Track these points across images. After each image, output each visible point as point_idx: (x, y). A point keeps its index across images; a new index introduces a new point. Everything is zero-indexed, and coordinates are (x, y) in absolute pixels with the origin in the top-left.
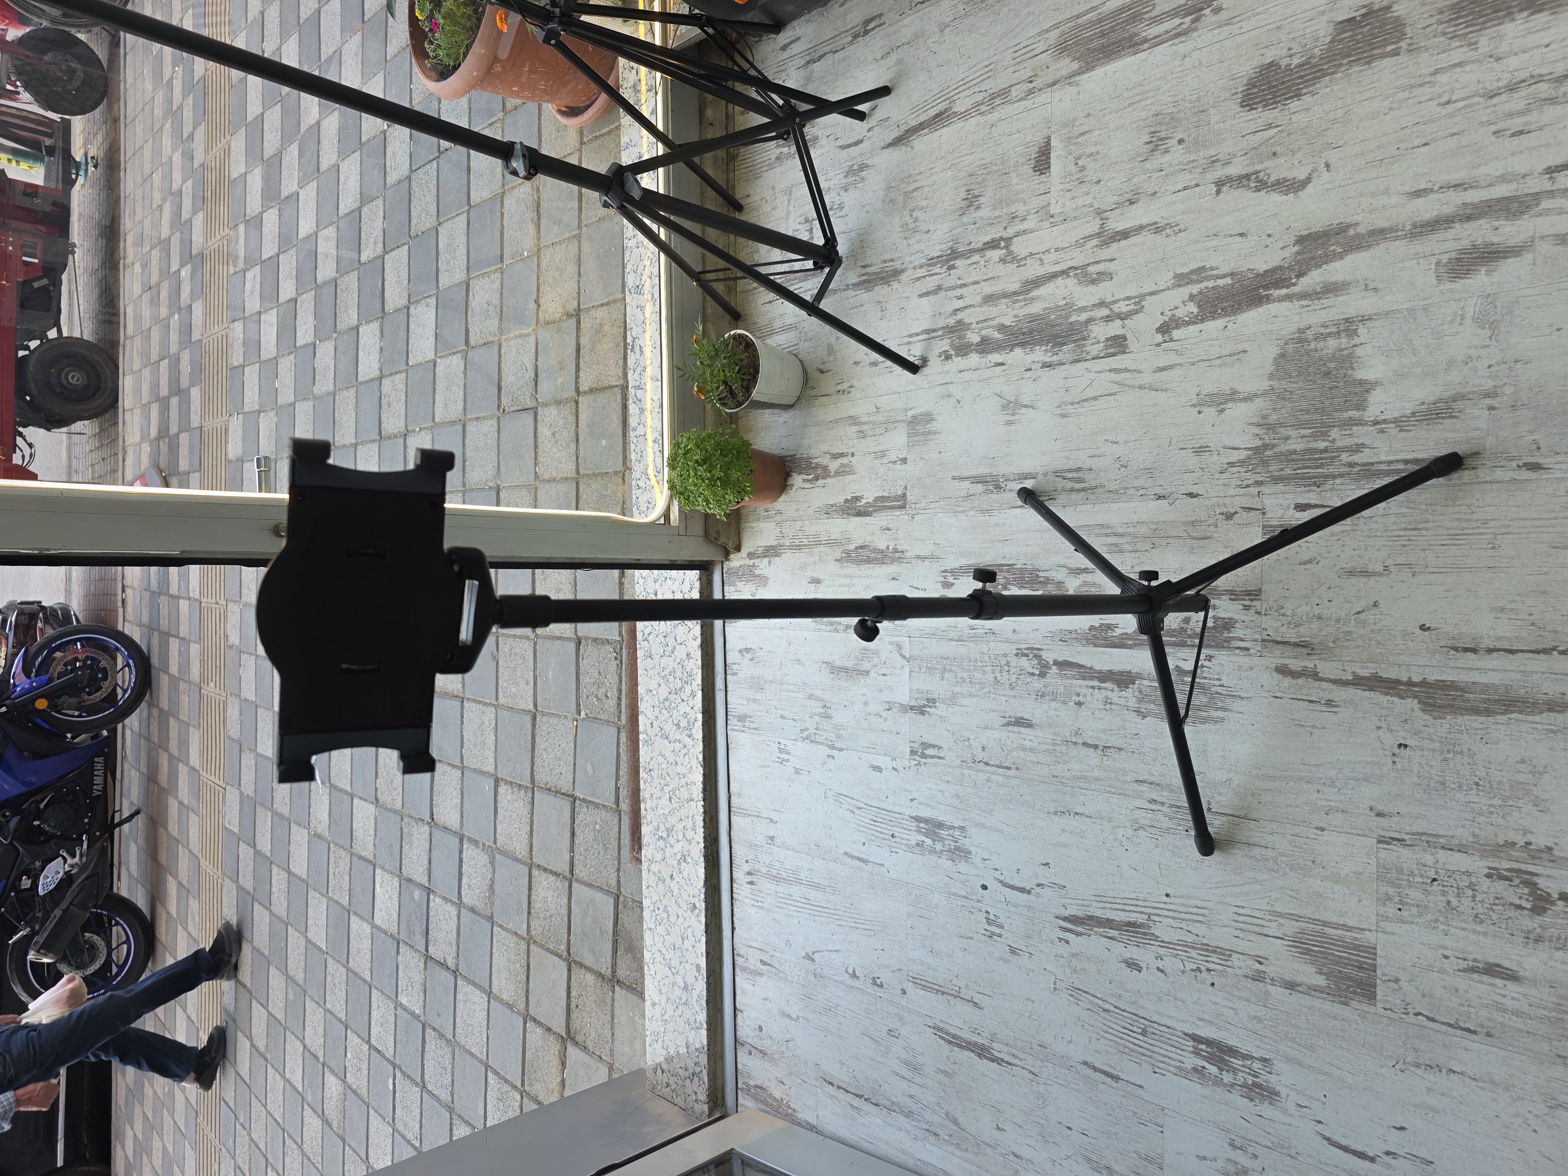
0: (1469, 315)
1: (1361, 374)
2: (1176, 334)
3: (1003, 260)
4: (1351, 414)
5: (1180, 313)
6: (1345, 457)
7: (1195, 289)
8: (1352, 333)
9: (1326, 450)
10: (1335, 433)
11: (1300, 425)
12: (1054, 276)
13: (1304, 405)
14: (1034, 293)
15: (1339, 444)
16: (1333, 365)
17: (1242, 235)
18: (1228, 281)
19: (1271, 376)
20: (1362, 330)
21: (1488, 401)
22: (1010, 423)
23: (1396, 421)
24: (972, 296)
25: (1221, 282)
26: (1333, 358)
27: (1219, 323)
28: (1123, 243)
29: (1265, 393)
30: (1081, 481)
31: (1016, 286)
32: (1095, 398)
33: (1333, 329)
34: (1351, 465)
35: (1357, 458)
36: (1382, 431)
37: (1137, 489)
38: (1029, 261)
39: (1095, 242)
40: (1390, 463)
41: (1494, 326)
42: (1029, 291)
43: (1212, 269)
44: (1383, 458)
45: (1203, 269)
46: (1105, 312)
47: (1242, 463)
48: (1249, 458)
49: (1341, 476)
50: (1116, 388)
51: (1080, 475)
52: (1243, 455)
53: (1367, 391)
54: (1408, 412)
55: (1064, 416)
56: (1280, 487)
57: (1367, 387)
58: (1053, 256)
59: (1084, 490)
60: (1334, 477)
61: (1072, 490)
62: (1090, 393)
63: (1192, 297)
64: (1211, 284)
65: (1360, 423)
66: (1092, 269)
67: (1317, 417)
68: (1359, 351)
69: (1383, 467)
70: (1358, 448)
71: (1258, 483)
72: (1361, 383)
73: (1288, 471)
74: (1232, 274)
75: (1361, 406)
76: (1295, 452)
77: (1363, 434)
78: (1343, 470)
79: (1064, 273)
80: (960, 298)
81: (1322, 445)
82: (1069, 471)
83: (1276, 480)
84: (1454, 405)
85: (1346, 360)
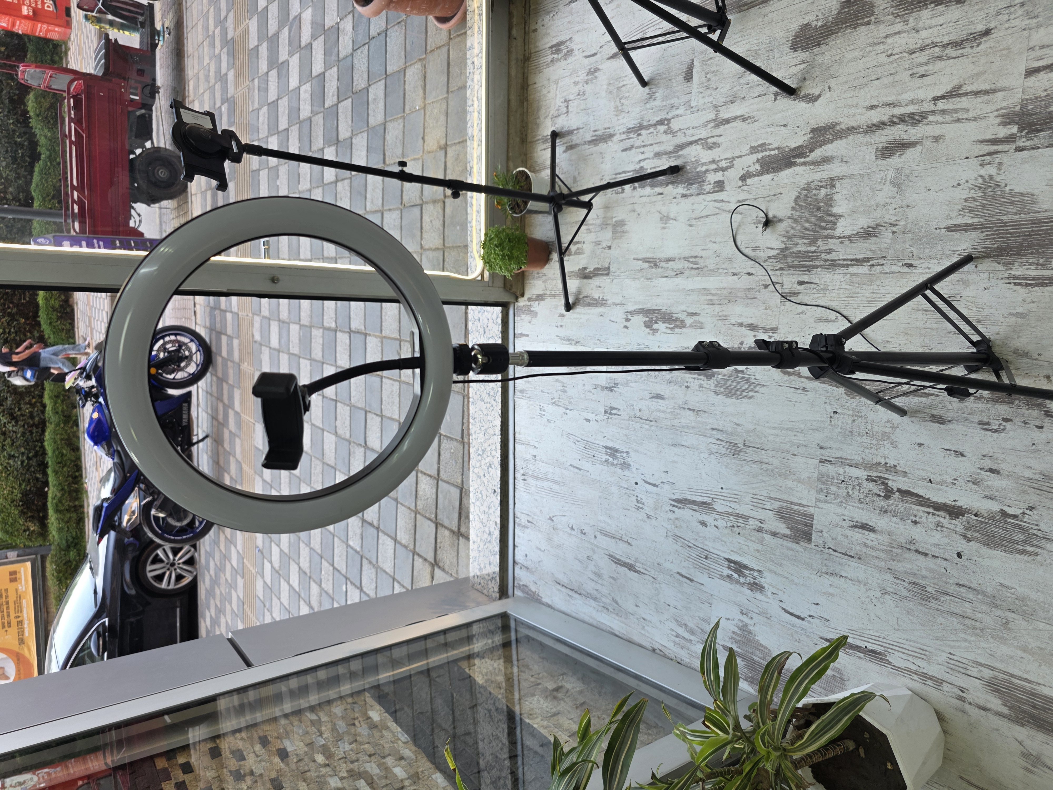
0: (888, 179)
1: (835, 210)
2: (749, 181)
3: (665, 132)
4: (829, 232)
5: (752, 169)
6: (823, 256)
7: (760, 156)
8: (833, 186)
9: (814, 252)
10: (820, 242)
11: (804, 237)
12: (691, 143)
13: (807, 225)
14: (681, 153)
15: (821, 248)
16: (822, 204)
17: (785, 125)
18: (776, 152)
19: (793, 209)
20: (838, 184)
21: (892, 228)
22: (664, 228)
23: (849, 237)
24: (649, 151)
25: (773, 153)
26: (823, 200)
27: (770, 176)
28: (726, 126)
29: (789, 218)
30: (696, 263)
31: (671, 148)
32: (707, 216)
33: (824, 183)
34: (826, 260)
35: (830, 257)
36: (842, 242)
37: (723, 269)
38: (679, 134)
39: (712, 124)
40: (844, 260)
41: (899, 186)
42: (678, 151)
43: (769, 144)
44: (841, 257)
45: (764, 144)
46: (714, 166)
47: (774, 257)
48: (778, 254)
49: (821, 266)
50: (717, 211)
51: (696, 260)
52: (775, 252)
53: (837, 220)
54: (855, 232)
55: (691, 226)
56: (791, 271)
57: (837, 217)
58: (691, 132)
59: (698, 268)
60: (817, 267)
61: (692, 269)
62: (704, 213)
63: (758, 160)
64: (767, 153)
65: (832, 237)
66: (710, 141)
67: (812, 233)
68: (835, 197)
69: (841, 262)
70: (829, 252)
71: (782, 269)
72: (835, 214)
73: (796, 263)
74: (778, 148)
75: (833, 228)
76: (800, 252)
77: (833, 244)
78: (822, 263)
79: (696, 142)
80: (643, 153)
81: (813, 249)
82: (691, 257)
83: (790, 267)
84: (877, 230)
85: (829, 201)
